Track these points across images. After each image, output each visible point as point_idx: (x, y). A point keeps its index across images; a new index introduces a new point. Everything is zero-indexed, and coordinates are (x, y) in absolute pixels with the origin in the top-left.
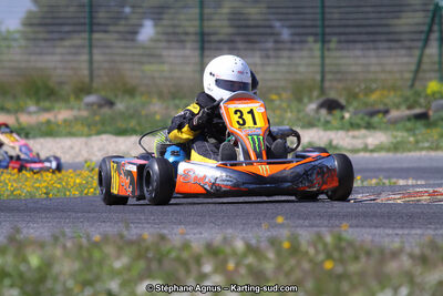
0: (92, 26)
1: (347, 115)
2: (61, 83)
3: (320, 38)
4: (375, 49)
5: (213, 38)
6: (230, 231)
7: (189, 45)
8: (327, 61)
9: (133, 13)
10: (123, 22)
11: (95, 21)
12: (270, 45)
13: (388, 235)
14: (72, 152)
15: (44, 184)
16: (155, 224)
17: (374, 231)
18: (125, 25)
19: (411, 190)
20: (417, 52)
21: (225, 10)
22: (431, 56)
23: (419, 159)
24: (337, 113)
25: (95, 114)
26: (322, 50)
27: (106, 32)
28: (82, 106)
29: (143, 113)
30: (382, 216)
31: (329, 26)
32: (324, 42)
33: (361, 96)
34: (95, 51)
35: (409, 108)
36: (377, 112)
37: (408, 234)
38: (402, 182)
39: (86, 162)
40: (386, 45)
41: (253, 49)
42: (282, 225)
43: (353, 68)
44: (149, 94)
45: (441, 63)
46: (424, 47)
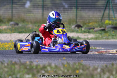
0: (13, 3)
1: (83, 29)
2: (4, 18)
3: (76, 7)
5: (46, 7)
6: (50, 61)
8: (78, 14)
10: (21, 2)
11: (14, 1)
12: (62, 9)
13: (94, 63)
14: (6, 38)
16: (29, 58)
17: (90, 62)
19: (100, 51)
20: (103, 12)
22: (106, 13)
23: (103, 42)
24: (80, 28)
25: (13, 27)
26: (77, 11)
27: (16, 4)
28: (9, 25)
29: (26, 27)
30: (92, 58)
31: (79, 4)
32: (77, 9)
33: (87, 24)
34: (13, 10)
35: (100, 27)
36: (91, 28)
37: (100, 63)
38: (98, 48)
39: (10, 40)
42: (65, 60)
43: (85, 16)
44: (28, 22)
45: (109, 15)
46: (105, 11)
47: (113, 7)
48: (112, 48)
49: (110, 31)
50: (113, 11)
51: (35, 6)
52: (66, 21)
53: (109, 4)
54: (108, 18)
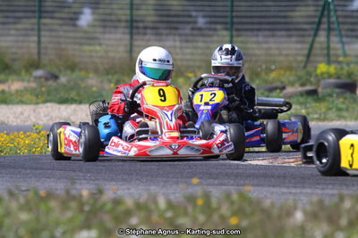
0: (41, 13)
2: (14, 60)
3: (229, 26)
4: (274, 36)
5: (141, 25)
6: (153, 188)
7: (121, 30)
9: (74, 2)
10: (67, 10)
11: (43, 9)
12: (187, 31)
13: (283, 193)
14: (22, 117)
16: (91, 180)
17: (272, 189)
18: (68, 13)
20: (310, 39)
21: (150, 2)
22: (320, 43)
25: (42, 86)
26: (231, 36)
27: (52, 18)
28: (32, 79)
29: (83, 85)
30: (278, 177)
31: (237, 17)
32: (232, 30)
34: (43, 33)
35: (302, 85)
36: (276, 89)
37: (301, 193)
39: (34, 125)
40: (283, 33)
41: (174, 35)
42: (196, 185)
43: (257, 52)
44: (87, 70)
45: (328, 48)
46: (316, 35)
47: (339, 23)
49: (331, 95)
50: (341, 36)
51: (109, 24)
52: (200, 67)
53: (329, 17)
54: (326, 59)
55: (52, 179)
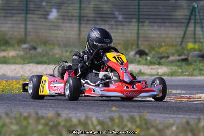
0: (27, 11)
1: (149, 58)
2: (11, 38)
3: (137, 20)
4: (164, 26)
5: (85, 19)
6: (90, 114)
7: (74, 22)
8: (140, 31)
9: (47, 5)
10: (42, 9)
11: (28, 9)
12: (112, 23)
13: (167, 117)
14: (15, 72)
15: (2, 87)
16: (54, 108)
17: (160, 115)
18: (43, 11)
19: (178, 96)
20: (184, 29)
21: (91, 6)
22: (190, 31)
23: (183, 80)
24: (144, 57)
25: (27, 54)
26: (138, 26)
27: (34, 14)
28: (21, 49)
29: (50, 54)
30: (164, 108)
31: (141, 15)
32: (139, 22)
33: (156, 49)
34: (28, 23)
35: (179, 55)
36: (163, 57)
37: (177, 117)
38: (174, 91)
39: (22, 77)
40: (169, 25)
41: (105, 25)
42: (115, 111)
43: (153, 35)
44: (54, 45)
45: (195, 34)
46: (187, 26)
47: (201, 20)
48: (199, 92)
49: (196, 62)
50: (202, 27)
51: (66, 18)
52: (120, 44)
53: (195, 16)
54: (193, 40)
55: (32, 107)
